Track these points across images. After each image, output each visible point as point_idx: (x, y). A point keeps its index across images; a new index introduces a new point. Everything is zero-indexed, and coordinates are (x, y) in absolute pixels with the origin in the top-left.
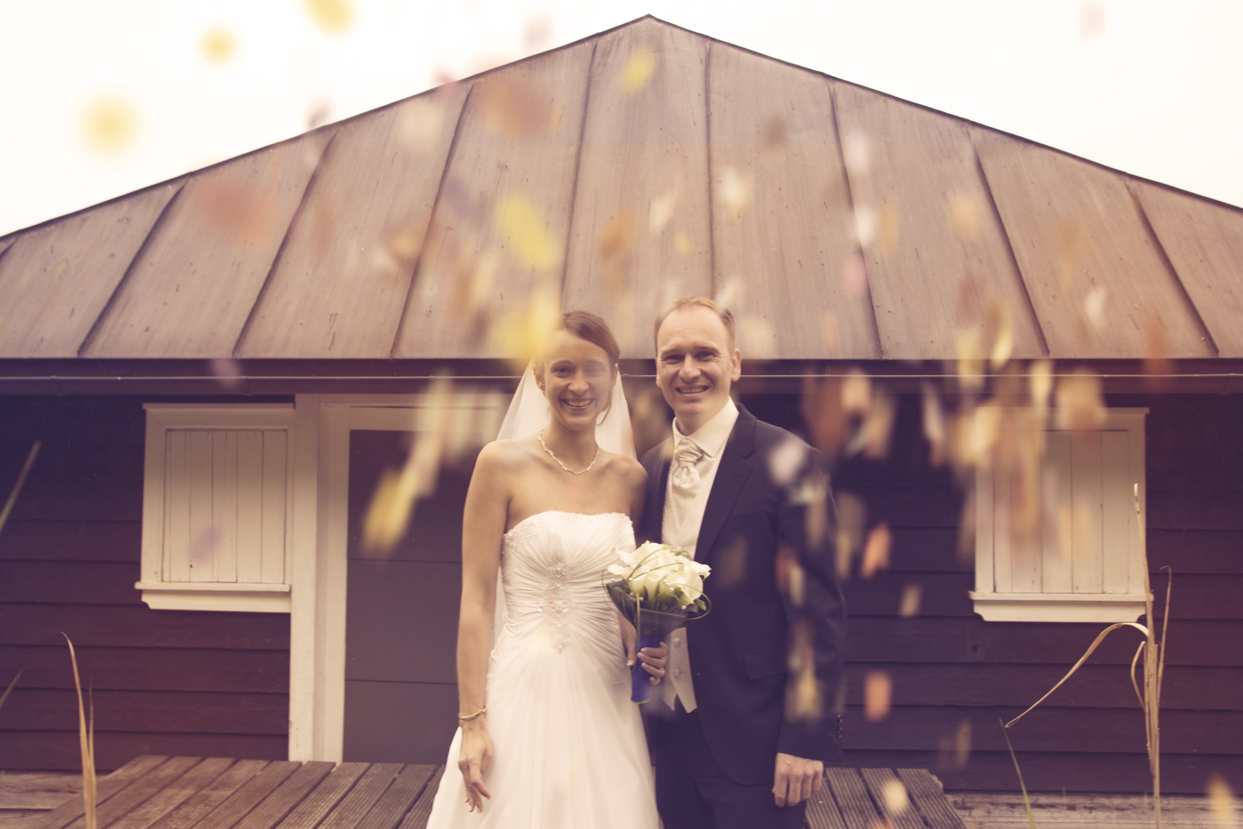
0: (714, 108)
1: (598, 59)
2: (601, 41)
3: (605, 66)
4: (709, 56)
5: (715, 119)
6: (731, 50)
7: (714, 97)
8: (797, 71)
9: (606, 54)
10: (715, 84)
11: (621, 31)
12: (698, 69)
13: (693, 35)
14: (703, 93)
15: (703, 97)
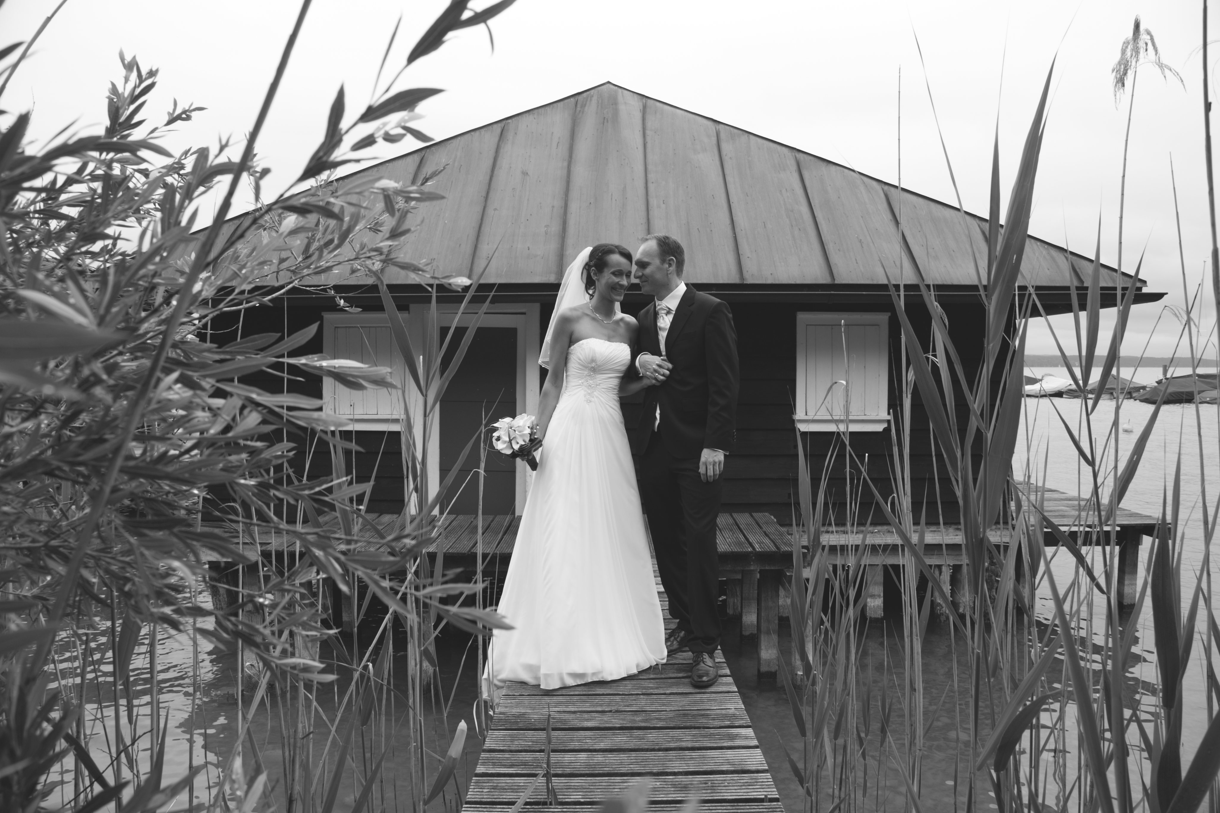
0: (648, 139)
1: (578, 109)
2: (580, 98)
3: (583, 113)
4: (645, 107)
5: (649, 145)
6: (658, 104)
7: (648, 132)
8: (697, 117)
9: (584, 106)
10: (649, 124)
11: (592, 91)
12: (638, 115)
13: (635, 95)
14: (641, 130)
15: (641, 132)
